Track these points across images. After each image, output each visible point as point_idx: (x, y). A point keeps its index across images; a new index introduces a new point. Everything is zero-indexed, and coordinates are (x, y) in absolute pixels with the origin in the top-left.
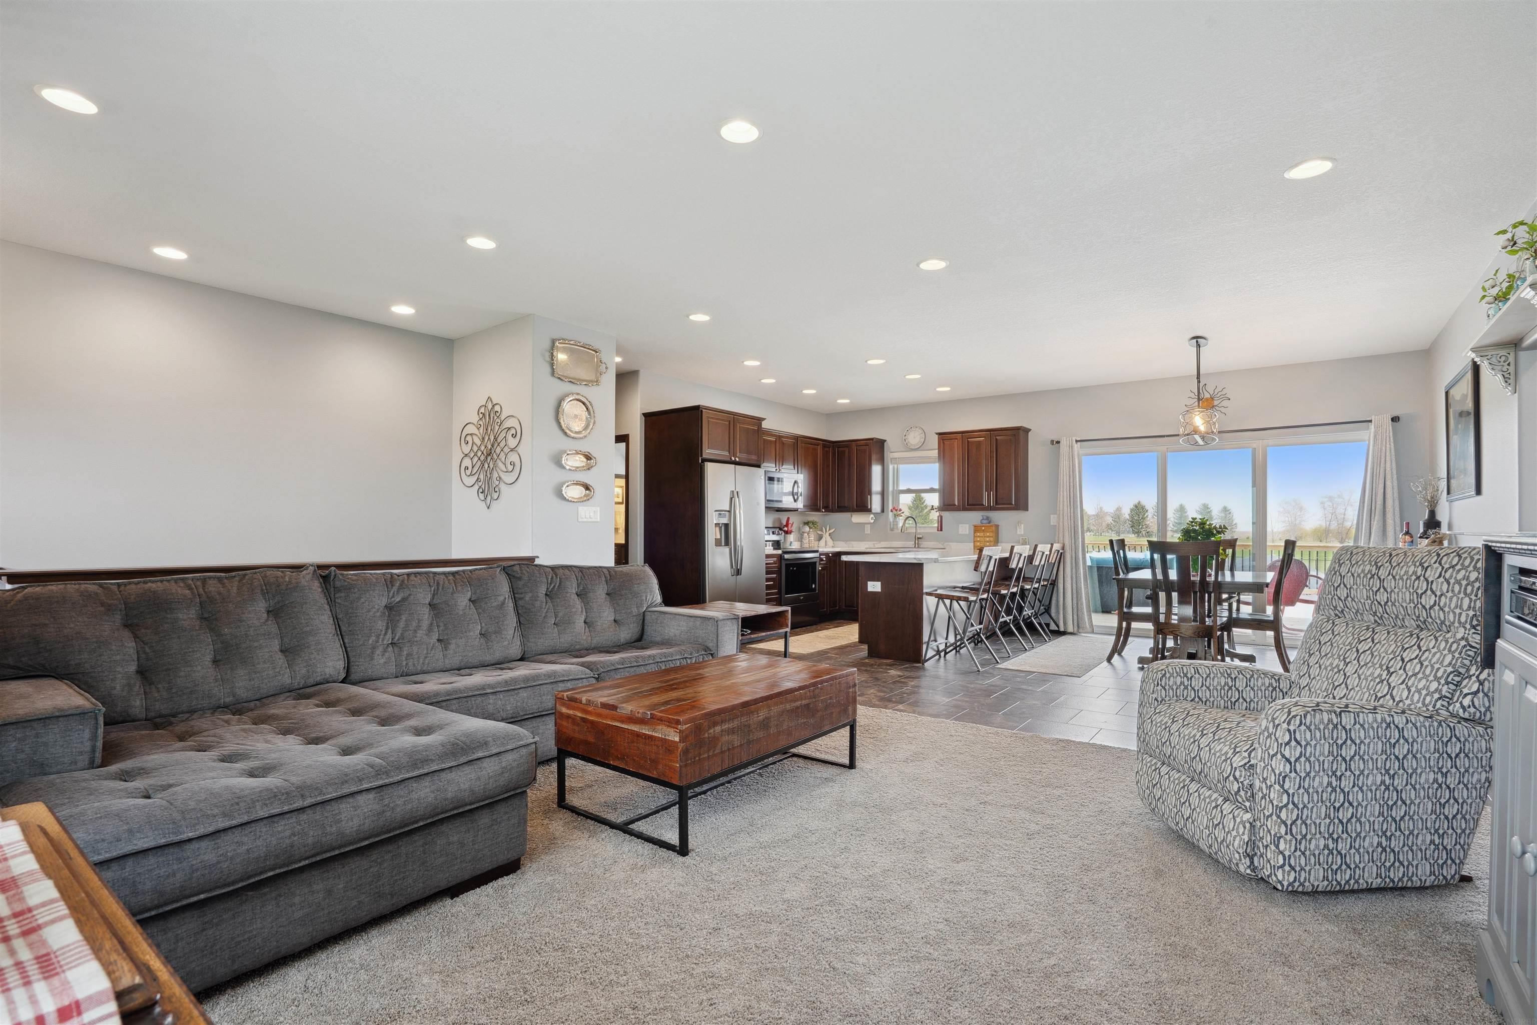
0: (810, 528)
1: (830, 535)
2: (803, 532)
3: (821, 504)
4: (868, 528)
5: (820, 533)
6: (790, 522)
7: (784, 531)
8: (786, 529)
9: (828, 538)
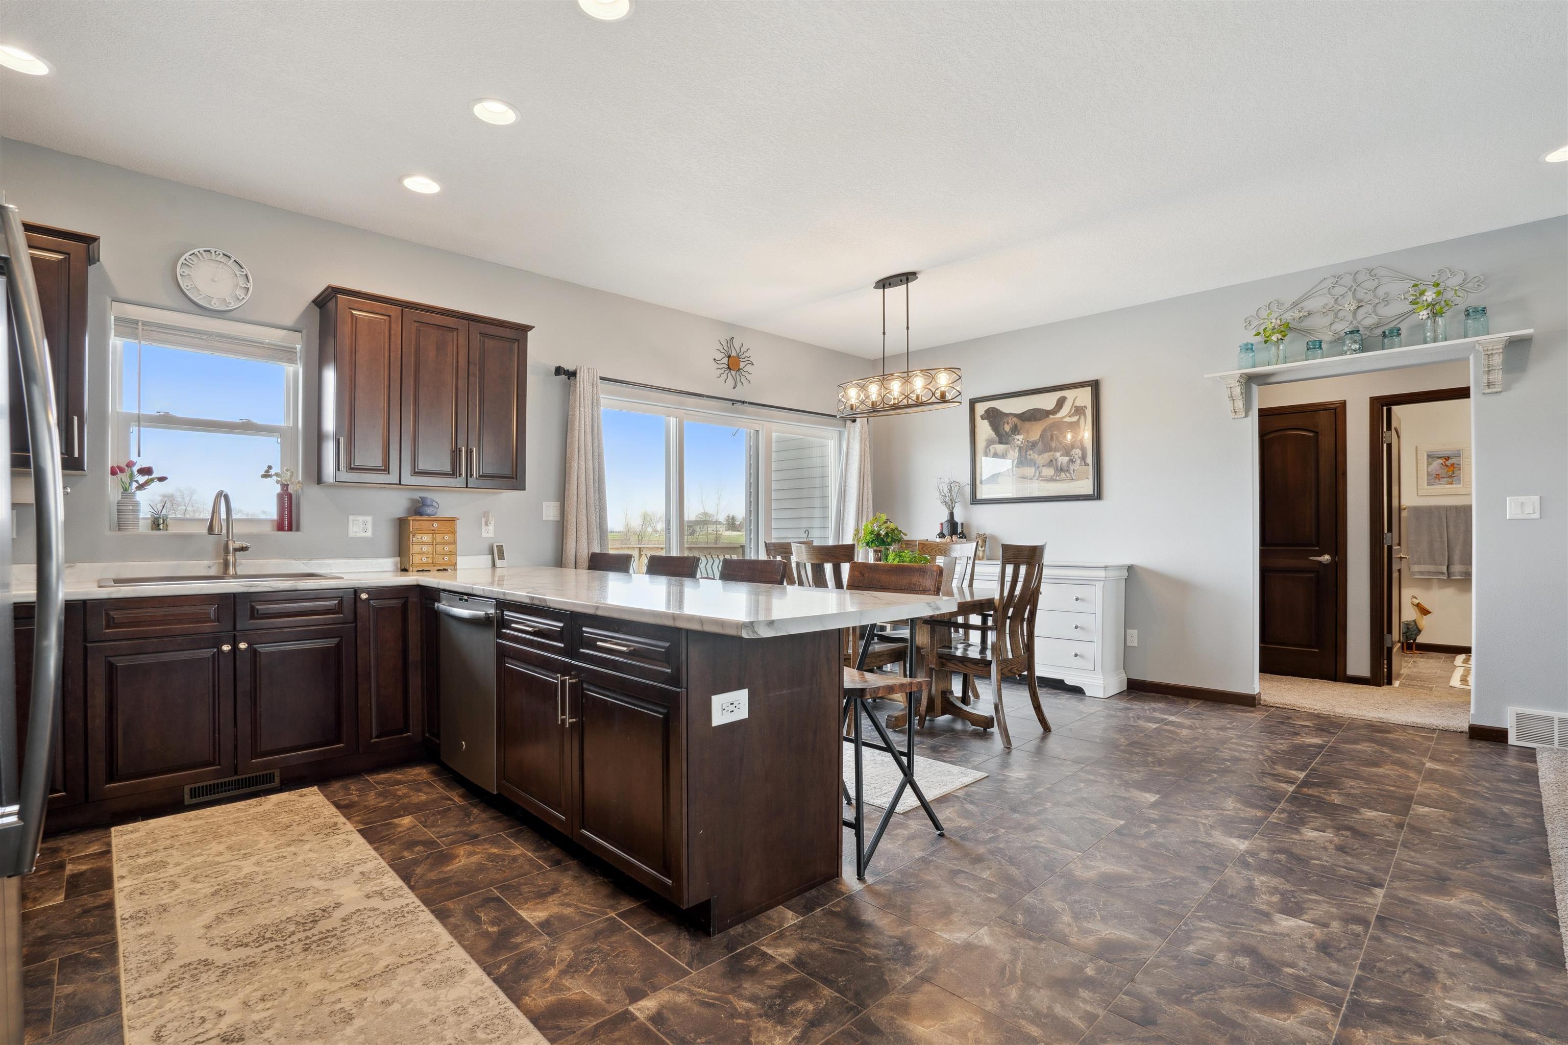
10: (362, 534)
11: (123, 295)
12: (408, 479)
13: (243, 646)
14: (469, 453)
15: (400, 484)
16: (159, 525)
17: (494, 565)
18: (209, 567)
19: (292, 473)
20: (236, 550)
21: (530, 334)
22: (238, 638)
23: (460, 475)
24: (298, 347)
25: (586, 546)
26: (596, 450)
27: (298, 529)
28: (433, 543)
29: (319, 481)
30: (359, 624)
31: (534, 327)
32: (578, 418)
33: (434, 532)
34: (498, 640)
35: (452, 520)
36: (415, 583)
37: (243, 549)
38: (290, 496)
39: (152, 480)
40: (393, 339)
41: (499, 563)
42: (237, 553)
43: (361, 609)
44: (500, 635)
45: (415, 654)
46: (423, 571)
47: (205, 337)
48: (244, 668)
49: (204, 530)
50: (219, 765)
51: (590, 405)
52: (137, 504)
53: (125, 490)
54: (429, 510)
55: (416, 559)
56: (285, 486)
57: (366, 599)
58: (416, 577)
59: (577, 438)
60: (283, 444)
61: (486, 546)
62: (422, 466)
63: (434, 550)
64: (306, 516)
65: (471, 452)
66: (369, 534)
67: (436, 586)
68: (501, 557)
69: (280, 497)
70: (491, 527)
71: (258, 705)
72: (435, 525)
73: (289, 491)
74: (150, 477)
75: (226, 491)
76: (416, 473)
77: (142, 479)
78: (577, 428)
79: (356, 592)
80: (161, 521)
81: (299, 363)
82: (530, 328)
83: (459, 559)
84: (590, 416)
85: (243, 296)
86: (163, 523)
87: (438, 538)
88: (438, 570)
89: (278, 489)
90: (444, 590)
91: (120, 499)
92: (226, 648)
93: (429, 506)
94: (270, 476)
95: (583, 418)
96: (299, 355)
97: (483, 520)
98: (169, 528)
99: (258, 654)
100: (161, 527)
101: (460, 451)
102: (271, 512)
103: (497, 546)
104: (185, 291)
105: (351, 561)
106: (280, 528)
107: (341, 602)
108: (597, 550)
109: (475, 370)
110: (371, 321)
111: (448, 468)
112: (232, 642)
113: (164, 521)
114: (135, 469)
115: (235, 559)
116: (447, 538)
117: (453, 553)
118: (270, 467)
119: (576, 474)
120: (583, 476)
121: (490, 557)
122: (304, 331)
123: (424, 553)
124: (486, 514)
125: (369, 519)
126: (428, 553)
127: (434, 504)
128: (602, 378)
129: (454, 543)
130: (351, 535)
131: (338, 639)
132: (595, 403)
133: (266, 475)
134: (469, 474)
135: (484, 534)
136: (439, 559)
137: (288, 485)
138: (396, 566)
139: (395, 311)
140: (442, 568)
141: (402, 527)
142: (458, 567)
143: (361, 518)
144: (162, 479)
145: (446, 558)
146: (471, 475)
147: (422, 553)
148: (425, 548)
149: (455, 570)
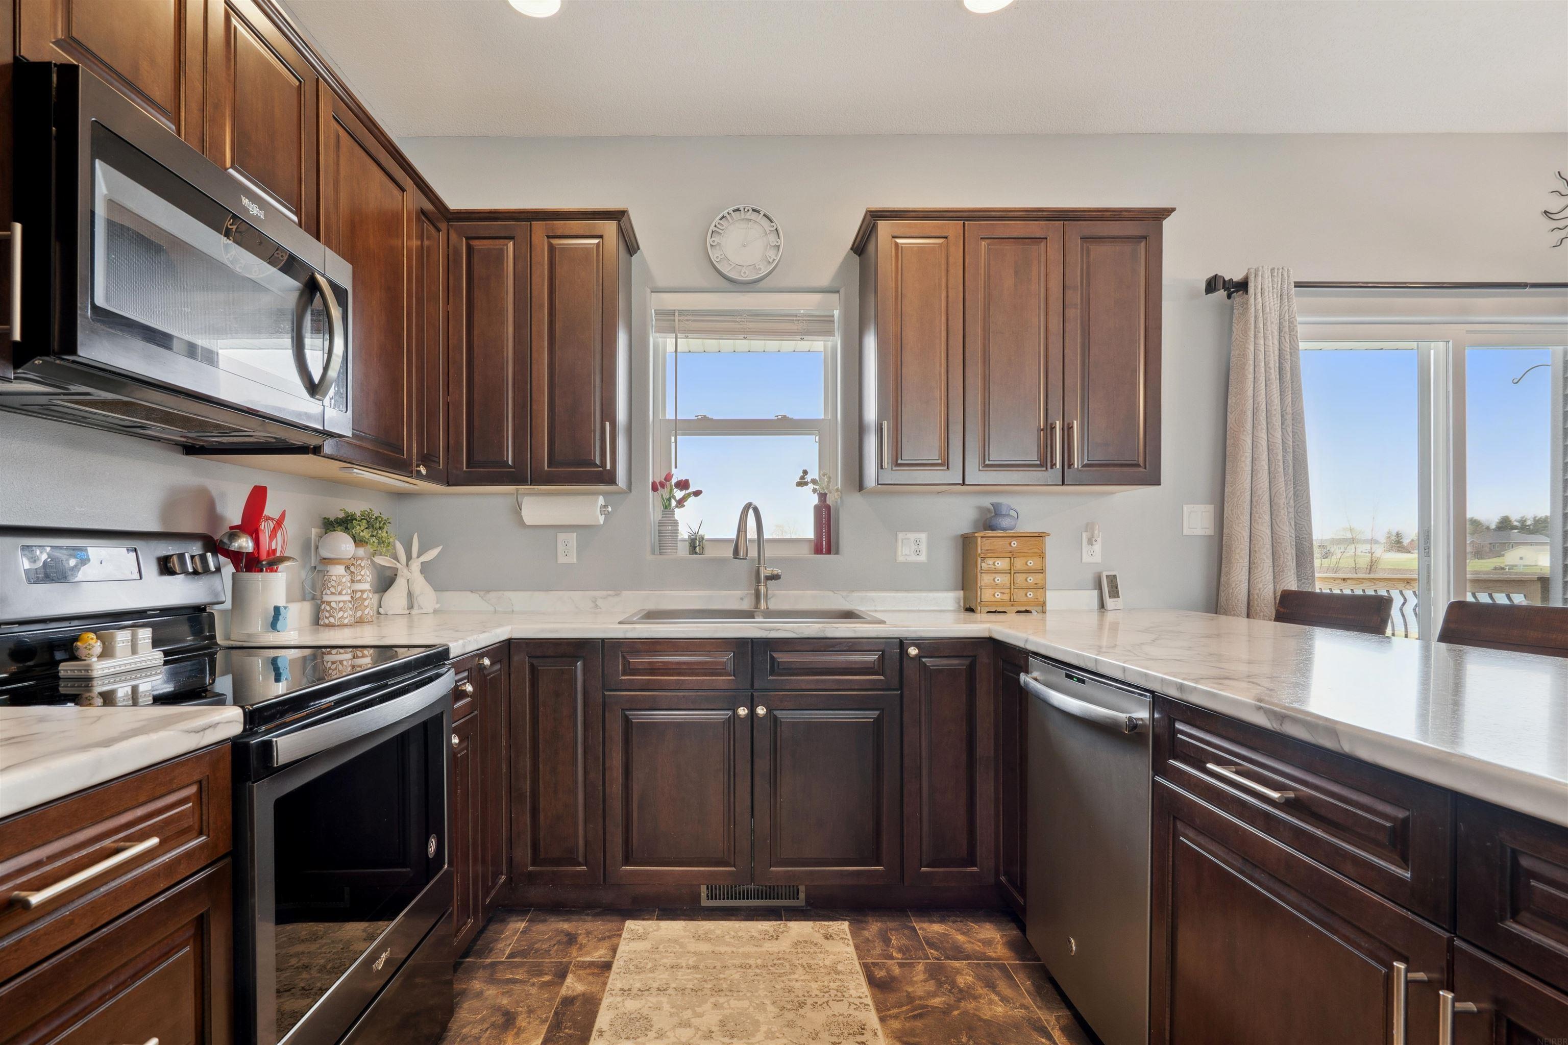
0: (358, 542)
1: (425, 568)
2: (327, 561)
3: (411, 447)
4: (568, 544)
5: (383, 561)
6: (271, 509)
7: (236, 557)
8: (245, 544)
9: (420, 584)
10: (913, 558)
11: (661, 283)
12: (975, 475)
13: (761, 711)
14: (1067, 430)
15: (964, 484)
16: (695, 548)
17: (1102, 605)
18: (742, 599)
19: (830, 478)
20: (768, 578)
21: (1168, 224)
22: (756, 699)
23: (1053, 465)
24: (836, 313)
25: (1269, 577)
26: (1289, 410)
27: (837, 553)
28: (1011, 572)
29: (861, 487)
30: (906, 693)
31: (1173, 210)
32: (1251, 357)
33: (1012, 555)
34: (1157, 778)
35: (1040, 536)
36: (986, 635)
37: (775, 577)
38: (828, 508)
39: (689, 495)
40: (952, 271)
41: (1110, 603)
42: (769, 582)
43: (911, 672)
44: (1160, 768)
45: (985, 746)
46: (995, 612)
47: (738, 319)
48: (763, 742)
49: (730, 554)
50: (734, 866)
51: (1276, 333)
52: (676, 523)
53: (666, 507)
54: (1005, 522)
55: (987, 595)
56: (823, 497)
57: (916, 655)
58: (987, 626)
59: (1250, 392)
60: (821, 443)
61: (1089, 577)
62: (995, 456)
63: (1013, 582)
64: (847, 534)
65: (1070, 428)
66: (923, 558)
67: (1021, 644)
68: (1114, 593)
69: (817, 509)
70: (1097, 547)
71: (778, 793)
72: (1014, 544)
73: (828, 502)
74: (687, 492)
75: (756, 503)
76: (987, 466)
77: (679, 494)
78: (1251, 376)
79: (902, 644)
80: (697, 543)
81: (836, 334)
82: (1166, 212)
83: (1049, 594)
84: (1277, 353)
85: (773, 257)
86: (699, 545)
87: (1019, 564)
88: (1018, 612)
89: (815, 500)
90: (1036, 654)
91: (660, 518)
92: (742, 712)
93: (1005, 515)
94: (806, 484)
95: (1261, 356)
96: (836, 325)
97: (1085, 535)
98: (706, 551)
99: (779, 722)
100: (698, 549)
101: (1053, 428)
102: (808, 531)
103: (1107, 576)
104: (715, 262)
105: (900, 595)
106: (818, 550)
107: (882, 657)
108: (1293, 586)
109: (1075, 297)
110: (922, 249)
111: (1033, 458)
112: (749, 704)
113: (699, 542)
114: (674, 481)
115: (767, 590)
116: (1031, 563)
117: (1041, 587)
118: (805, 472)
119: (1248, 454)
120: (1264, 456)
121: (1095, 593)
122: (842, 291)
123: (997, 585)
124: (1089, 527)
125: (923, 536)
126: (1003, 586)
127: (1013, 513)
128: (1298, 285)
129: (1042, 571)
130: (901, 559)
131: (877, 712)
132: (1286, 330)
133: (802, 483)
134: (1067, 462)
135: (1086, 558)
136: (1019, 596)
137: (826, 494)
138: (959, 603)
139: (953, 228)
140: (1023, 609)
141: (966, 544)
142: (1049, 607)
143: (912, 536)
144: (697, 493)
145: (1031, 595)
146: (1070, 465)
147: (995, 586)
148: (999, 579)
149: (1044, 612)
